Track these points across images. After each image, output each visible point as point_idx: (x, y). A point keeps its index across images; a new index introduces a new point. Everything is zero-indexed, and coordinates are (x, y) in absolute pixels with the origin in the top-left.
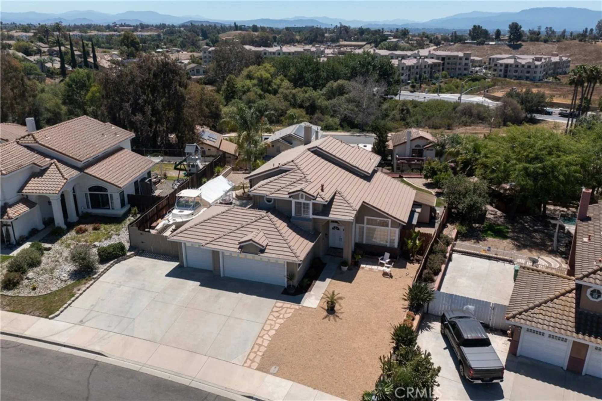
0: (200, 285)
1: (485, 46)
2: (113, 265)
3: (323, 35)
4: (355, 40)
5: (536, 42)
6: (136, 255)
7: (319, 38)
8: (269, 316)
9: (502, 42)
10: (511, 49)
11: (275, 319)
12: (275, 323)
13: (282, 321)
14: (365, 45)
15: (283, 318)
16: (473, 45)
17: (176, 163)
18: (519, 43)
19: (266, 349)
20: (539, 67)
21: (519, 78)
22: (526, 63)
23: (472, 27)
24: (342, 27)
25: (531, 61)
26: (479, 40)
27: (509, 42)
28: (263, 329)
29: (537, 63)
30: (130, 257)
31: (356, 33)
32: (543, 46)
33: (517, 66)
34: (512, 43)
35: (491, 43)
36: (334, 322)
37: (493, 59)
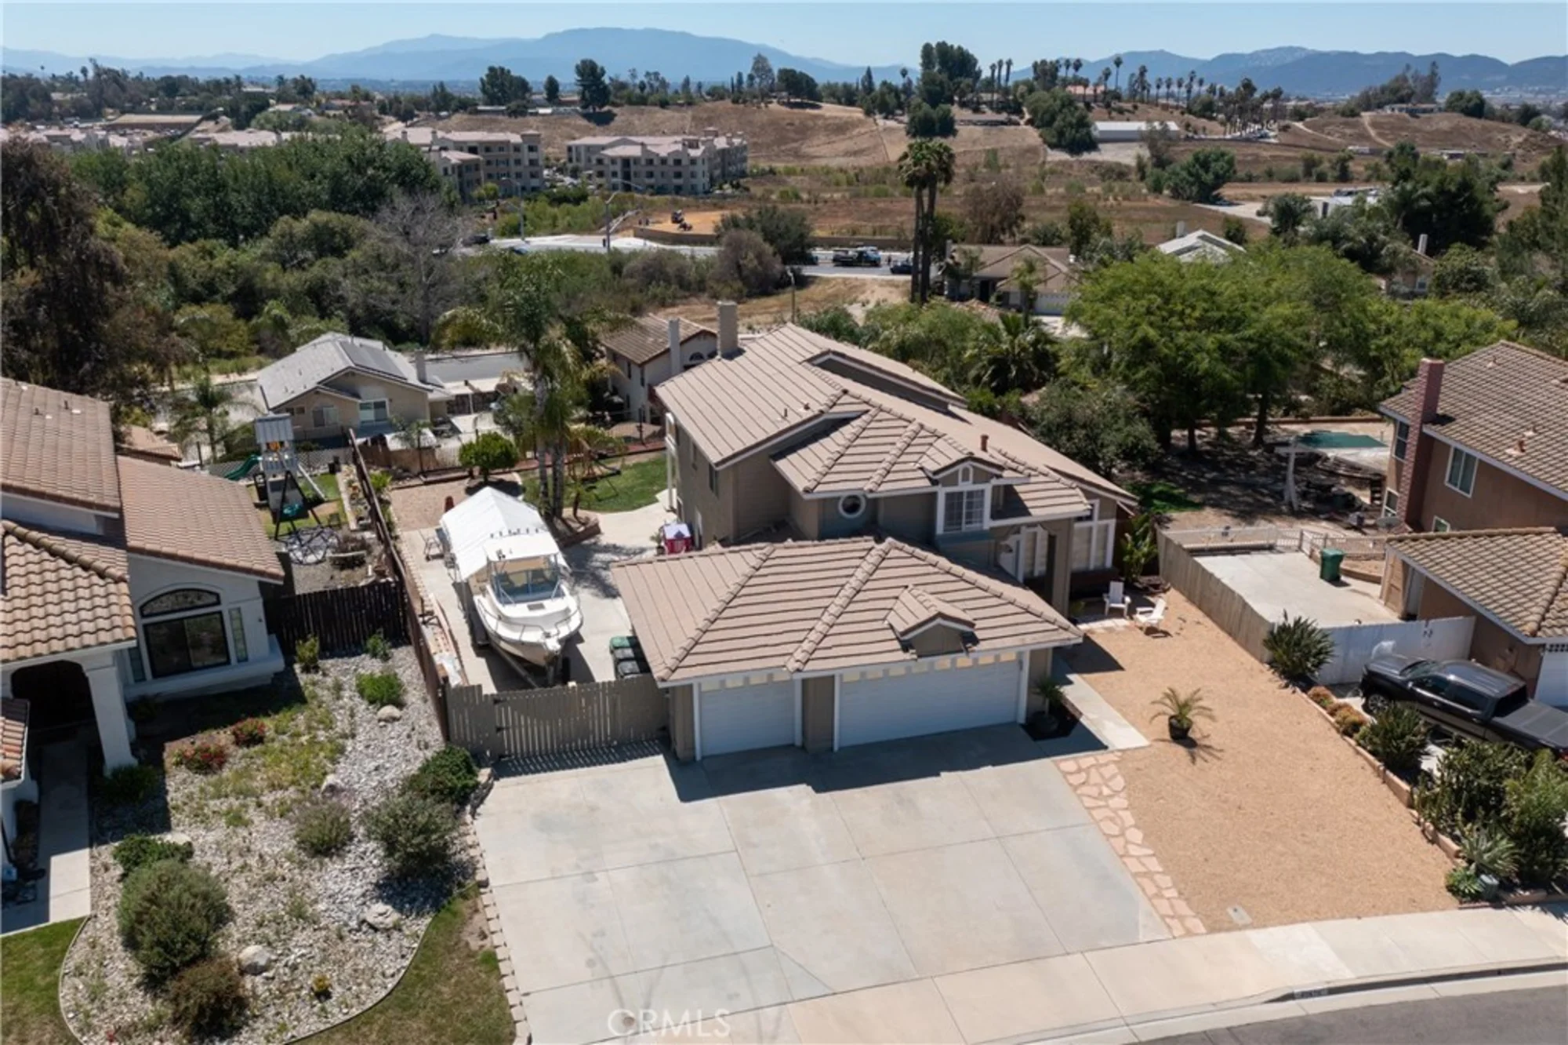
1: (531, 119)
3: (48, 99)
4: (161, 110)
5: (643, 107)
7: (35, 106)
8: (1082, 802)
9: (568, 109)
10: (592, 125)
11: (1102, 803)
12: (1114, 811)
13: (1123, 802)
14: (199, 123)
15: (1115, 793)
16: (500, 117)
18: (606, 108)
19: (1168, 877)
20: (700, 162)
21: (660, 190)
22: (669, 155)
23: (486, 72)
24: (100, 72)
25: (679, 148)
26: (513, 105)
27: (585, 107)
28: (1105, 835)
29: (694, 153)
31: (152, 89)
32: (659, 115)
33: (650, 162)
34: (591, 110)
35: (542, 111)
36: (1219, 763)
37: (577, 147)
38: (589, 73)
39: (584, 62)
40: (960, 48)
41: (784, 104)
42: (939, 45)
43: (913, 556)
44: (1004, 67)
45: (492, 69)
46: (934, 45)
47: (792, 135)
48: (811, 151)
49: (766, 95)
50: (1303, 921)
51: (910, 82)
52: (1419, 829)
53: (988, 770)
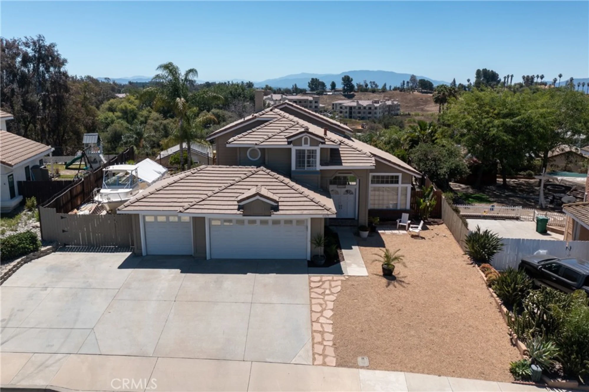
0: (181, 272)
1: (324, 96)
2: (21, 264)
5: (366, 93)
6: (55, 250)
8: (310, 295)
9: (338, 93)
11: (322, 297)
12: (325, 301)
13: (333, 298)
15: (332, 294)
17: (66, 163)
18: (352, 93)
19: (333, 336)
20: (378, 109)
21: (362, 118)
22: (367, 105)
23: (311, 80)
25: (371, 103)
26: (318, 91)
27: (344, 92)
28: (312, 311)
29: (376, 105)
30: (46, 253)
32: (372, 95)
33: (360, 108)
34: (346, 93)
35: (329, 93)
36: (403, 289)
37: (336, 104)
38: (347, 80)
39: (345, 76)
40: (492, 71)
41: (420, 92)
42: (483, 70)
43: (268, 174)
44: (510, 78)
45: (313, 79)
46: (481, 70)
47: (421, 103)
48: (428, 109)
49: (413, 89)
50: (401, 371)
51: (471, 84)
52: (509, 337)
53: (273, 276)
